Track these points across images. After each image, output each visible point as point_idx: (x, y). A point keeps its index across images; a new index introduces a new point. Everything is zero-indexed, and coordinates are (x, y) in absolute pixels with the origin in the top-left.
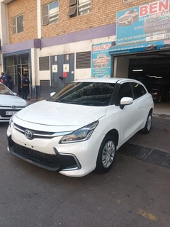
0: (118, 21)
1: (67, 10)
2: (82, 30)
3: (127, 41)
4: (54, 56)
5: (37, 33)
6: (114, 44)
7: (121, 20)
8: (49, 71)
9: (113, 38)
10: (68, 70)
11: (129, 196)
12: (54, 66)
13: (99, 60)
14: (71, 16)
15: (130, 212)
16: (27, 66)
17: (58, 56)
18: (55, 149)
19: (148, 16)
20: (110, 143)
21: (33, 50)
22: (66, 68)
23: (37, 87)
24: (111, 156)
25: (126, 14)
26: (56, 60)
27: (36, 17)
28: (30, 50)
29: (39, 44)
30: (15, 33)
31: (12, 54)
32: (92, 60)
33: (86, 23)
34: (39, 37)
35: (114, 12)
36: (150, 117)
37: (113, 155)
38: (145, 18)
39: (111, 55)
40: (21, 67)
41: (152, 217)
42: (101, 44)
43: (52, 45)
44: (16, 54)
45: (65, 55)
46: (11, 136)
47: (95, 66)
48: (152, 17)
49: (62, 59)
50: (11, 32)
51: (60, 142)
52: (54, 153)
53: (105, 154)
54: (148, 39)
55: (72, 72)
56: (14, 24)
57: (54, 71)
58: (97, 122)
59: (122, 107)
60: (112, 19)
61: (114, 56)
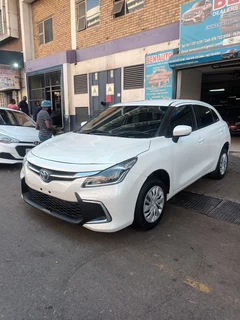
0: (182, 18)
1: (111, 7)
2: (132, 34)
3: (196, 46)
4: (93, 74)
5: (70, 42)
6: (176, 51)
7: (187, 16)
8: (88, 95)
9: (175, 44)
10: (112, 93)
11: (177, 260)
12: (93, 88)
13: (156, 77)
14: (117, 15)
15: (174, 280)
16: (59, 88)
17: (99, 73)
18: (77, 195)
19: (226, 8)
20: (156, 189)
21: (65, 66)
22: (110, 89)
23: (71, 116)
24: (159, 207)
25: (194, 7)
26: (96, 78)
27: (69, 19)
28: (62, 65)
29: (73, 57)
30: (41, 43)
31: (39, 73)
32: (146, 77)
33: (138, 24)
34: (74, 47)
35: (177, 6)
36: (224, 156)
37: (161, 206)
38: (222, 12)
39: (173, 68)
40: (51, 91)
41: (204, 288)
42: (159, 53)
43: (91, 58)
44: (44, 72)
45: (108, 71)
46: (24, 178)
47: (150, 86)
48: (232, 9)
49: (105, 77)
50: (38, 42)
51: (84, 186)
52: (75, 200)
53: (147, 204)
54: (226, 42)
55: (119, 95)
56: (41, 31)
57: (93, 95)
58: (136, 158)
59: (176, 139)
60: (174, 15)
61: (177, 69)
